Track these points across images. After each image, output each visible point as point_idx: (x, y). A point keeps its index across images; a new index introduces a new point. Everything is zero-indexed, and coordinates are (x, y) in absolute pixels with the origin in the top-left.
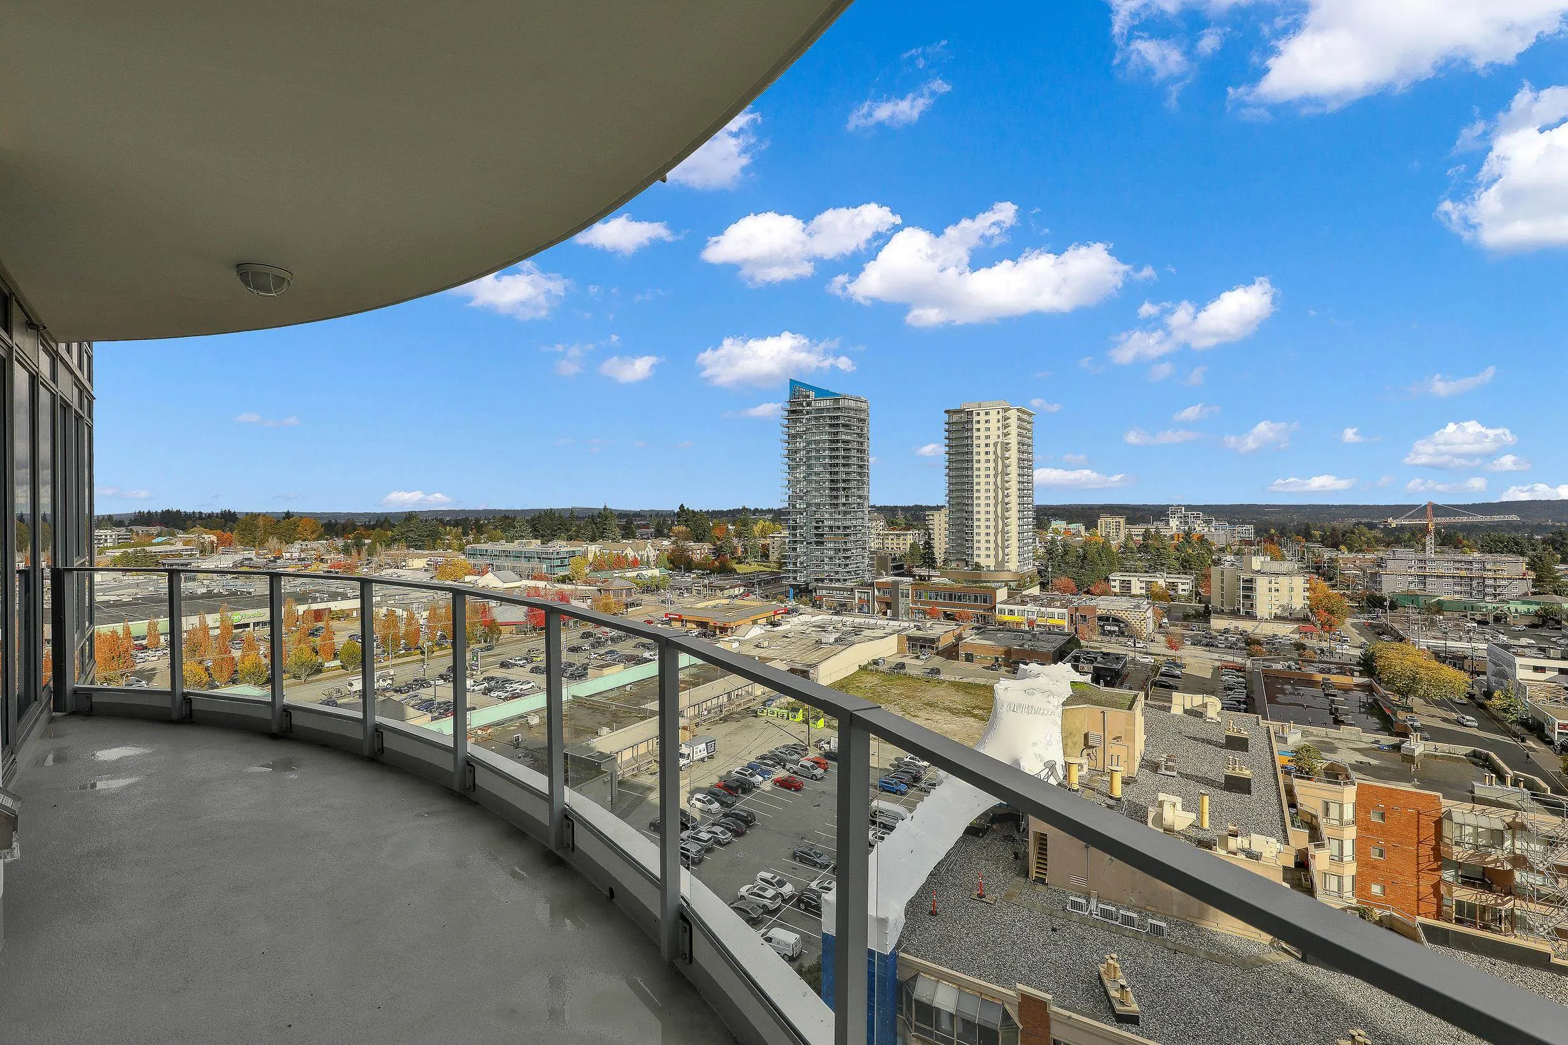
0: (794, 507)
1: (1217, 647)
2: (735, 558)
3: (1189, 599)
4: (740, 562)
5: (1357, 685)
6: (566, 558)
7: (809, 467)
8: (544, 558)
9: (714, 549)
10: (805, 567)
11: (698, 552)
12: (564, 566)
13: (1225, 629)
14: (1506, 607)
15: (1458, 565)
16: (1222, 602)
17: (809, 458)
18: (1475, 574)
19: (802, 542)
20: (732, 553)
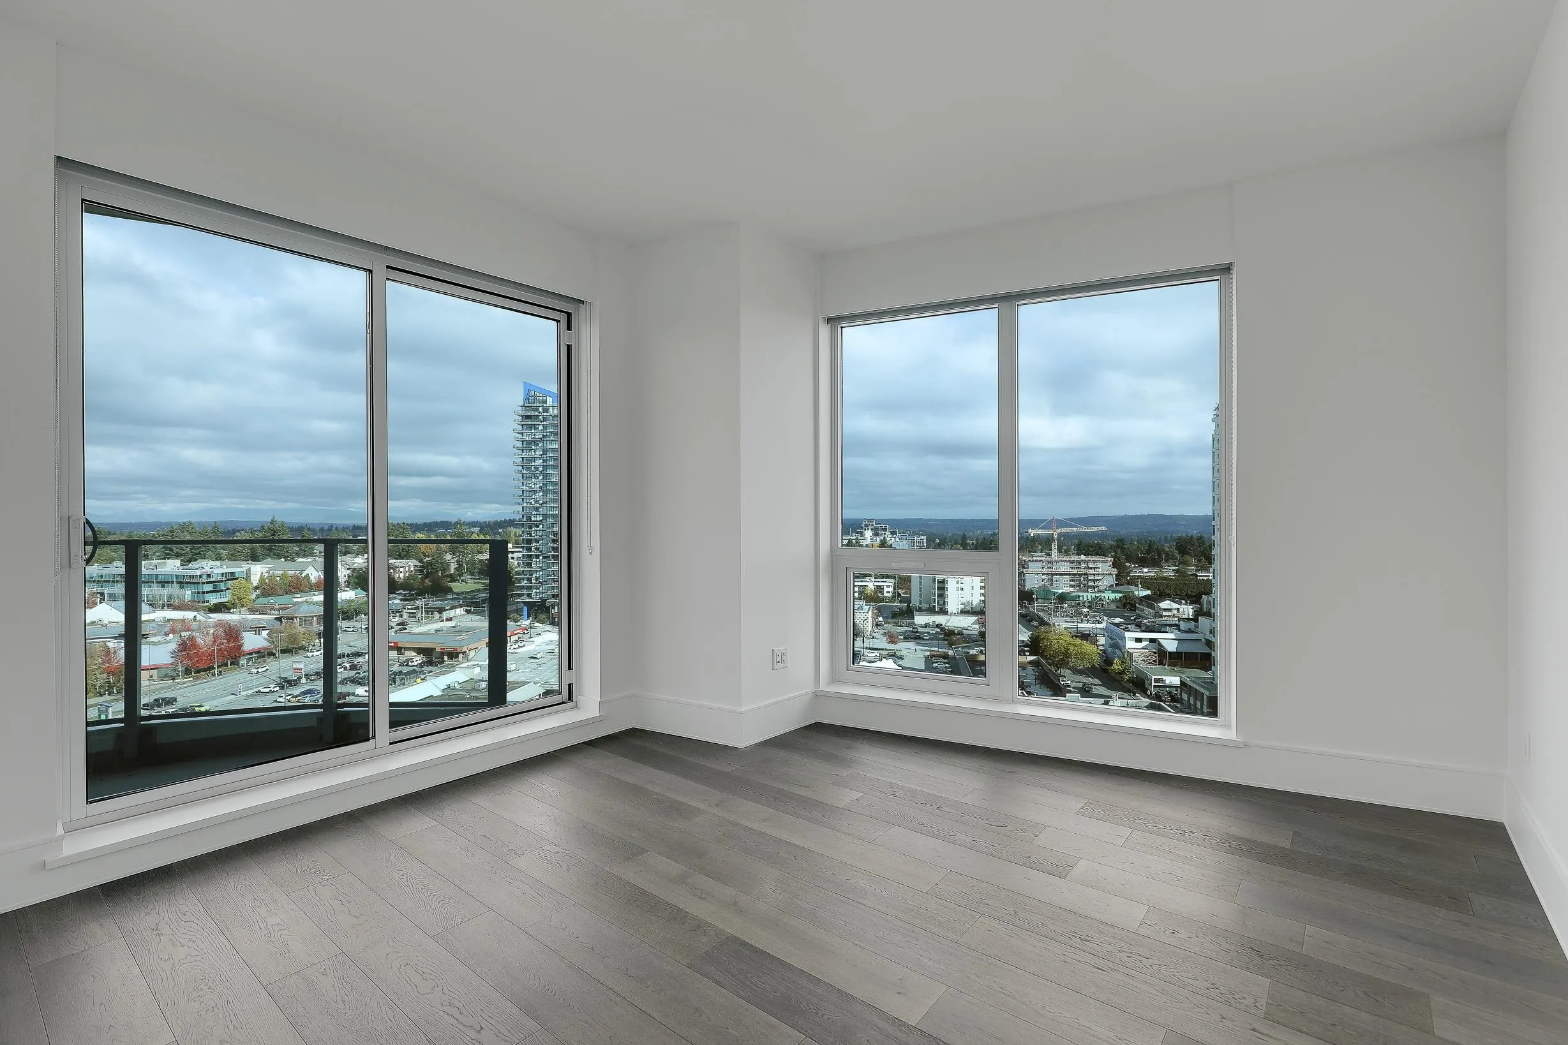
0: (529, 519)
1: (923, 639)
2: (447, 576)
3: (892, 600)
4: (453, 580)
5: (1030, 662)
6: (222, 581)
7: (546, 476)
8: (187, 583)
9: (421, 566)
10: (541, 583)
11: (402, 569)
12: (218, 591)
13: (926, 624)
14: (1103, 595)
15: (1072, 565)
16: (920, 601)
17: (546, 468)
18: (1083, 571)
19: (537, 556)
20: (444, 570)
